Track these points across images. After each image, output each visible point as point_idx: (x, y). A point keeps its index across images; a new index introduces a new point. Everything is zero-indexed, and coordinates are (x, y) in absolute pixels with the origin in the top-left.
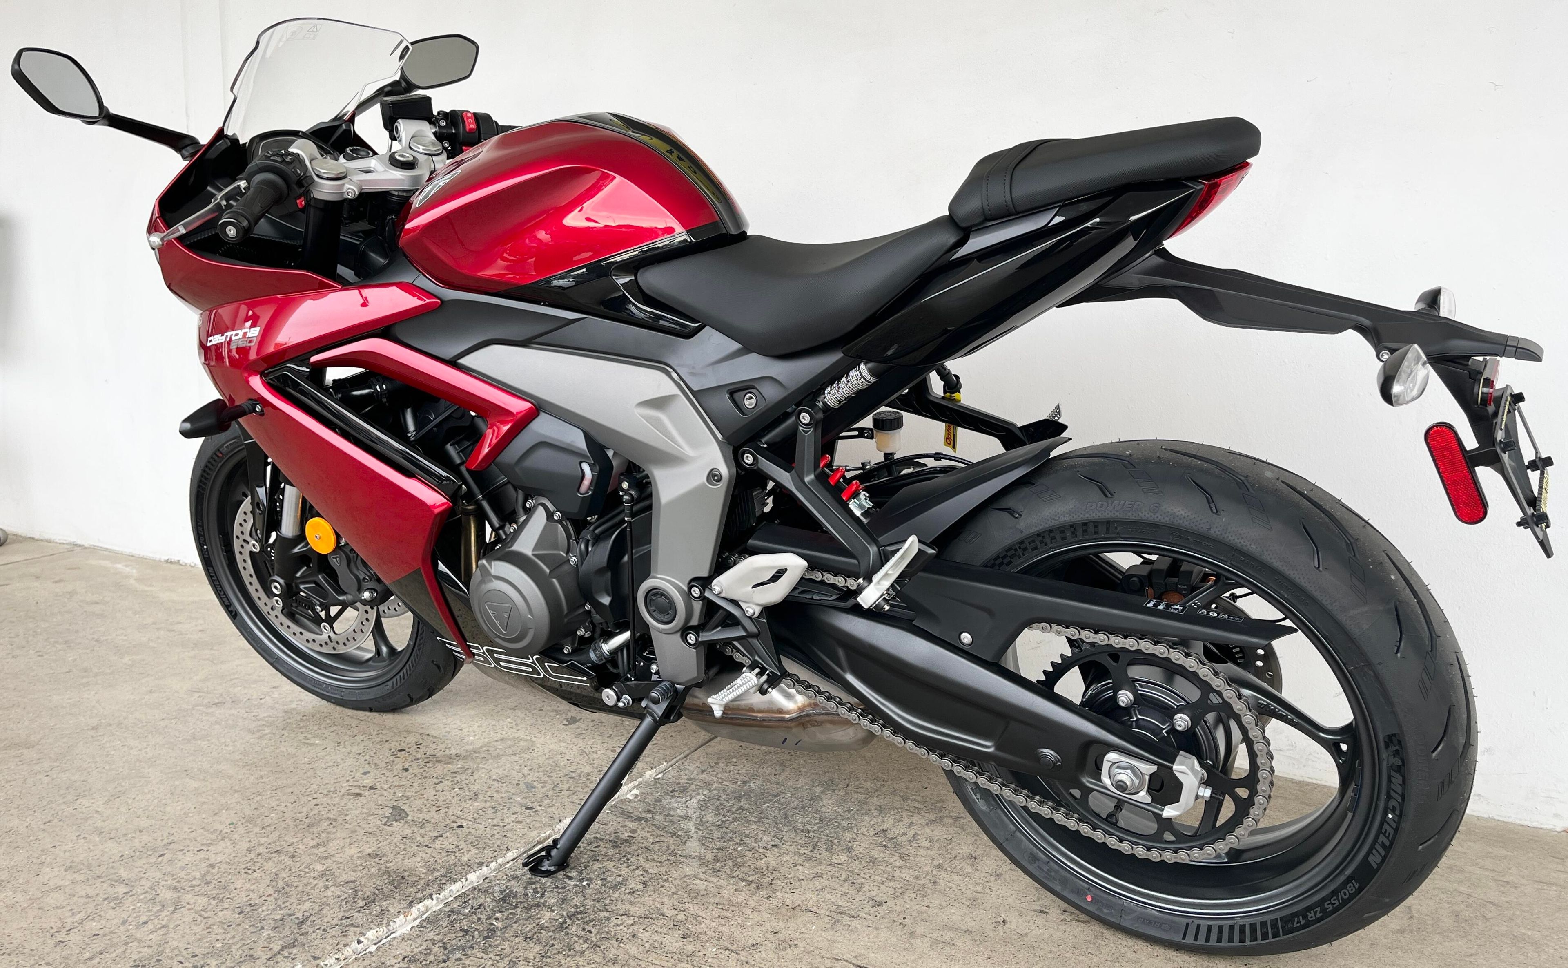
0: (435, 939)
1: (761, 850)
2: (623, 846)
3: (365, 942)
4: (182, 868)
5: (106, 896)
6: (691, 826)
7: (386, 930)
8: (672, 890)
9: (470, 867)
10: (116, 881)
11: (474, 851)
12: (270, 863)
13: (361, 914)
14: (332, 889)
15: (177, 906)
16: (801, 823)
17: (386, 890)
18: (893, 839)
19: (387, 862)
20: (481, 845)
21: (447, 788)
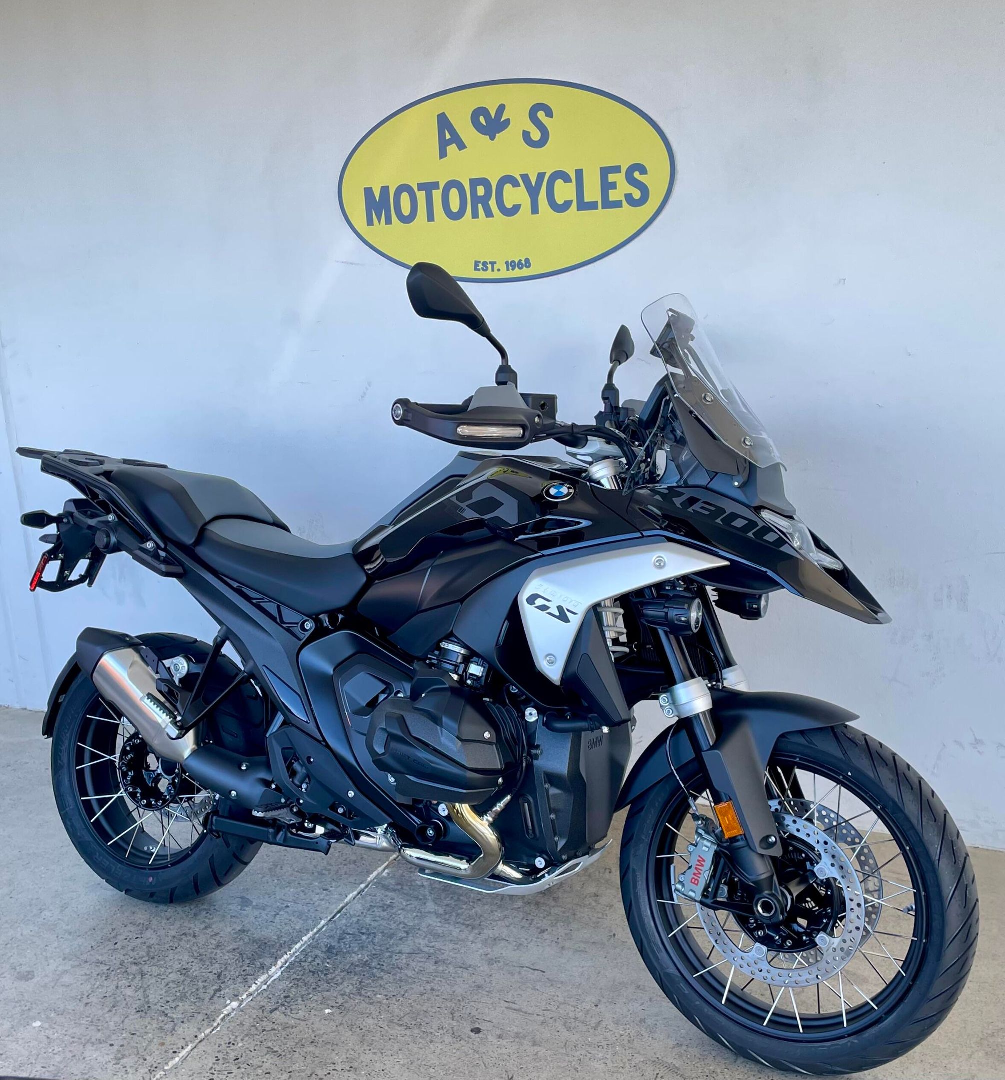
0: (298, 978)
2: (389, 909)
3: (259, 984)
8: (424, 935)
9: (301, 933)
10: (98, 963)
11: (301, 922)
15: (143, 975)
17: (260, 953)
20: (304, 918)
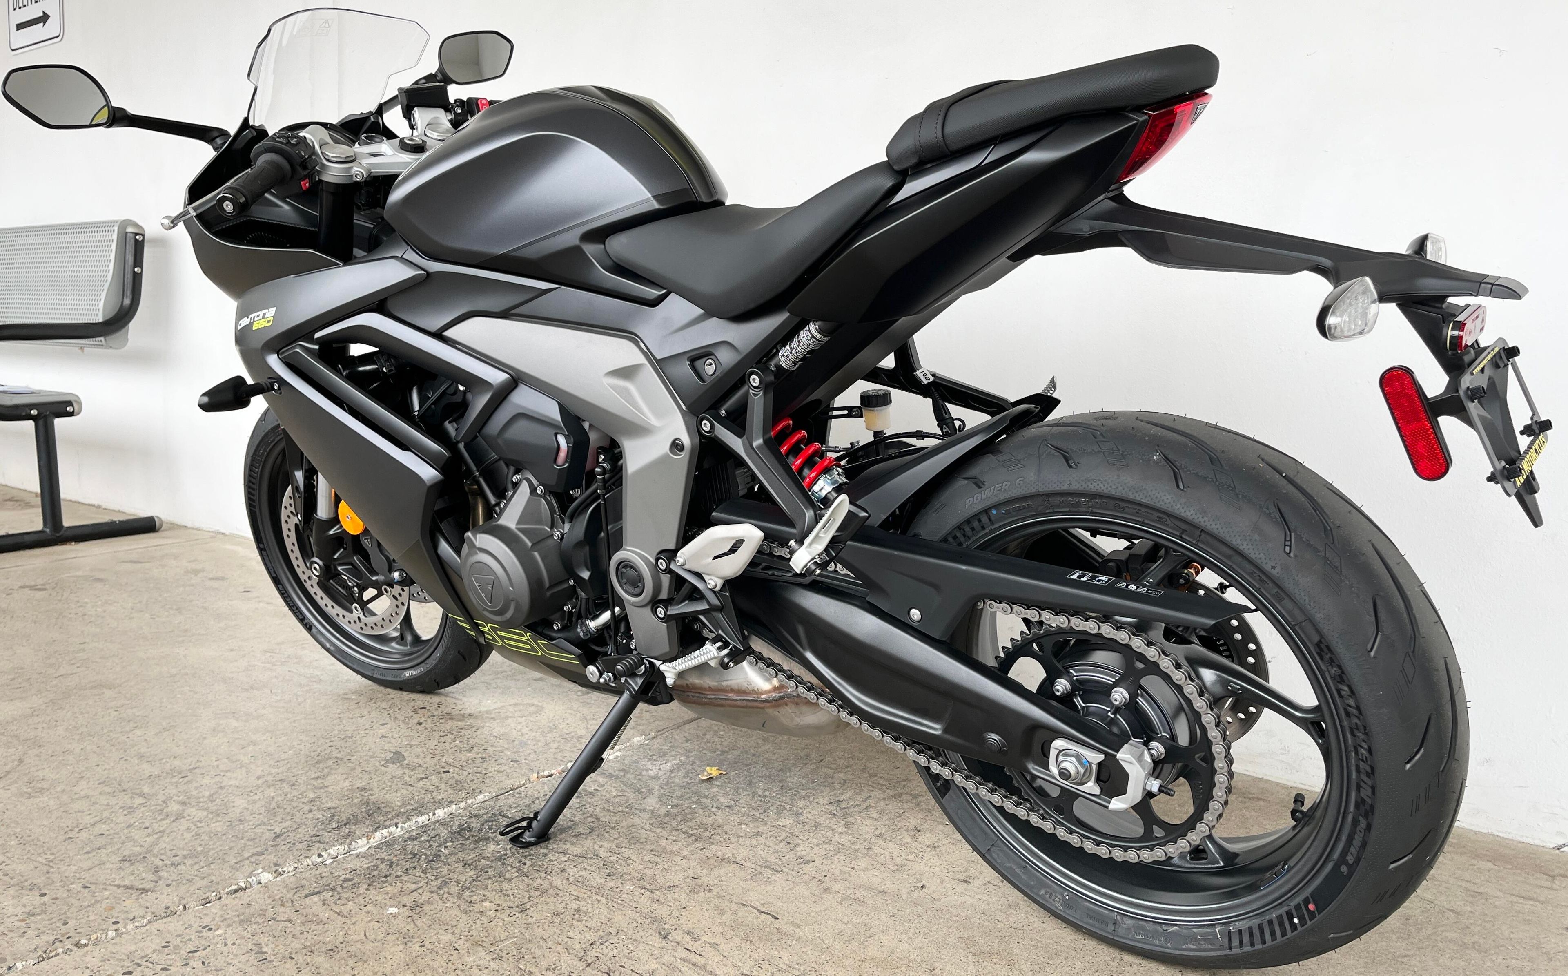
1: (713, 810)
4: (197, 788)
5: (123, 805)
6: (656, 785)
7: (347, 848)
12: (272, 789)
13: (330, 834)
14: (314, 813)
16: (762, 789)
18: (845, 808)
19: (371, 795)
21: (450, 740)
